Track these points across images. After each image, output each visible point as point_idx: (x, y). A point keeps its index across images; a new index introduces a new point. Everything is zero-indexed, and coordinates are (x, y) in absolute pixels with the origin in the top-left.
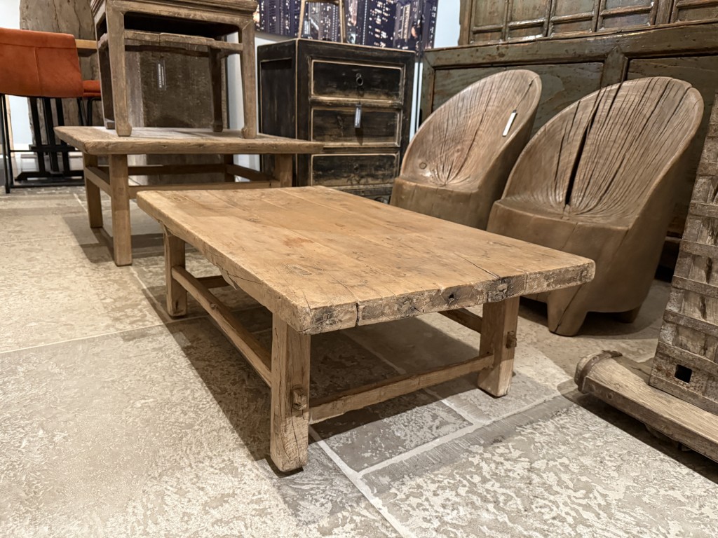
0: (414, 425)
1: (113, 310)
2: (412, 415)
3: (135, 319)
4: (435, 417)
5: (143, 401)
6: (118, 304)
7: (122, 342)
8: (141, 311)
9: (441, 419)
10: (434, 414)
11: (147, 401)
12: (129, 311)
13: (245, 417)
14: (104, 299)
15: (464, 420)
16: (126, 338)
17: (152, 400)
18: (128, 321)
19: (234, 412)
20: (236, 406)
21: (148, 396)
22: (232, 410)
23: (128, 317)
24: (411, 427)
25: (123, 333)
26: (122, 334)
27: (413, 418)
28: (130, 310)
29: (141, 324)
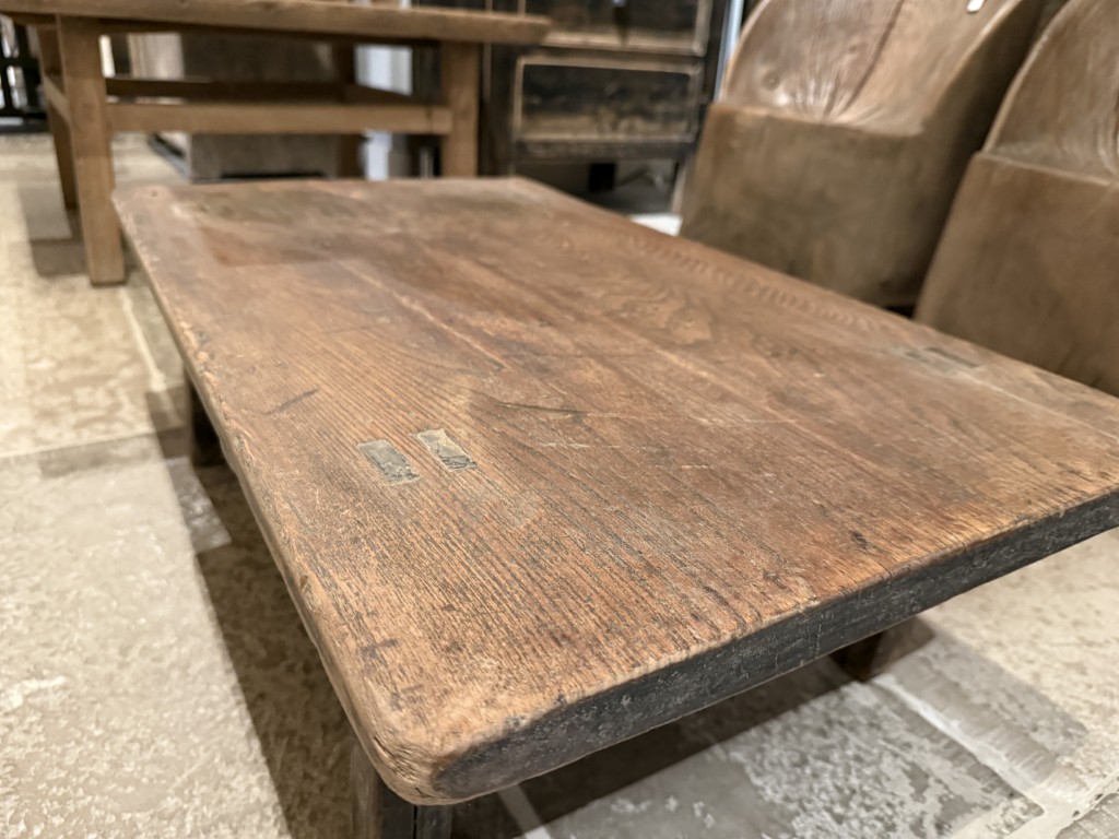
0: (863, 814)
1: (47, 389)
2: (848, 771)
3: (92, 414)
4: (919, 778)
5: (33, 685)
6: (63, 375)
7: (35, 480)
8: (112, 393)
9: (940, 790)
10: (913, 764)
11: (44, 684)
12: (83, 395)
13: (331, 762)
14: (37, 360)
15: (1012, 794)
16: (53, 467)
17: (60, 681)
18: (72, 419)
19: (296, 742)
20: (307, 716)
21: (51, 668)
22: (292, 734)
23: (75, 407)
24: (855, 823)
25: (48, 452)
26: (46, 457)
27: (854, 781)
28: (88, 389)
29: (101, 427)
